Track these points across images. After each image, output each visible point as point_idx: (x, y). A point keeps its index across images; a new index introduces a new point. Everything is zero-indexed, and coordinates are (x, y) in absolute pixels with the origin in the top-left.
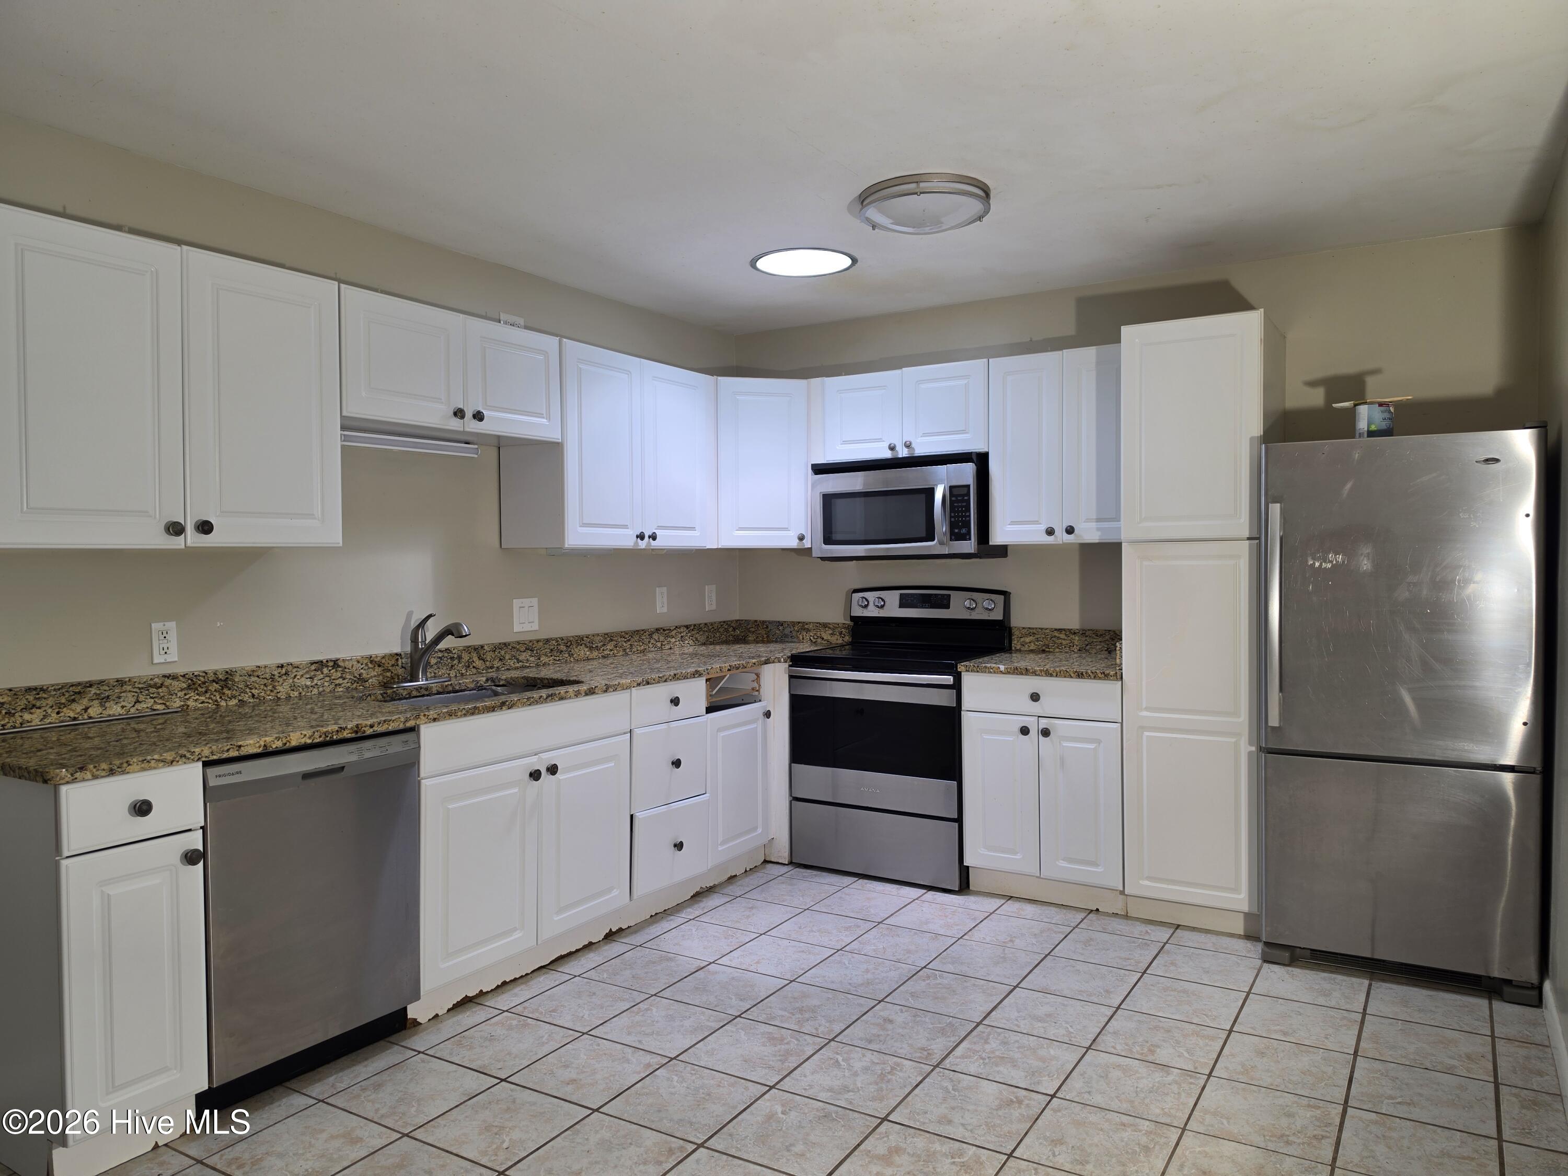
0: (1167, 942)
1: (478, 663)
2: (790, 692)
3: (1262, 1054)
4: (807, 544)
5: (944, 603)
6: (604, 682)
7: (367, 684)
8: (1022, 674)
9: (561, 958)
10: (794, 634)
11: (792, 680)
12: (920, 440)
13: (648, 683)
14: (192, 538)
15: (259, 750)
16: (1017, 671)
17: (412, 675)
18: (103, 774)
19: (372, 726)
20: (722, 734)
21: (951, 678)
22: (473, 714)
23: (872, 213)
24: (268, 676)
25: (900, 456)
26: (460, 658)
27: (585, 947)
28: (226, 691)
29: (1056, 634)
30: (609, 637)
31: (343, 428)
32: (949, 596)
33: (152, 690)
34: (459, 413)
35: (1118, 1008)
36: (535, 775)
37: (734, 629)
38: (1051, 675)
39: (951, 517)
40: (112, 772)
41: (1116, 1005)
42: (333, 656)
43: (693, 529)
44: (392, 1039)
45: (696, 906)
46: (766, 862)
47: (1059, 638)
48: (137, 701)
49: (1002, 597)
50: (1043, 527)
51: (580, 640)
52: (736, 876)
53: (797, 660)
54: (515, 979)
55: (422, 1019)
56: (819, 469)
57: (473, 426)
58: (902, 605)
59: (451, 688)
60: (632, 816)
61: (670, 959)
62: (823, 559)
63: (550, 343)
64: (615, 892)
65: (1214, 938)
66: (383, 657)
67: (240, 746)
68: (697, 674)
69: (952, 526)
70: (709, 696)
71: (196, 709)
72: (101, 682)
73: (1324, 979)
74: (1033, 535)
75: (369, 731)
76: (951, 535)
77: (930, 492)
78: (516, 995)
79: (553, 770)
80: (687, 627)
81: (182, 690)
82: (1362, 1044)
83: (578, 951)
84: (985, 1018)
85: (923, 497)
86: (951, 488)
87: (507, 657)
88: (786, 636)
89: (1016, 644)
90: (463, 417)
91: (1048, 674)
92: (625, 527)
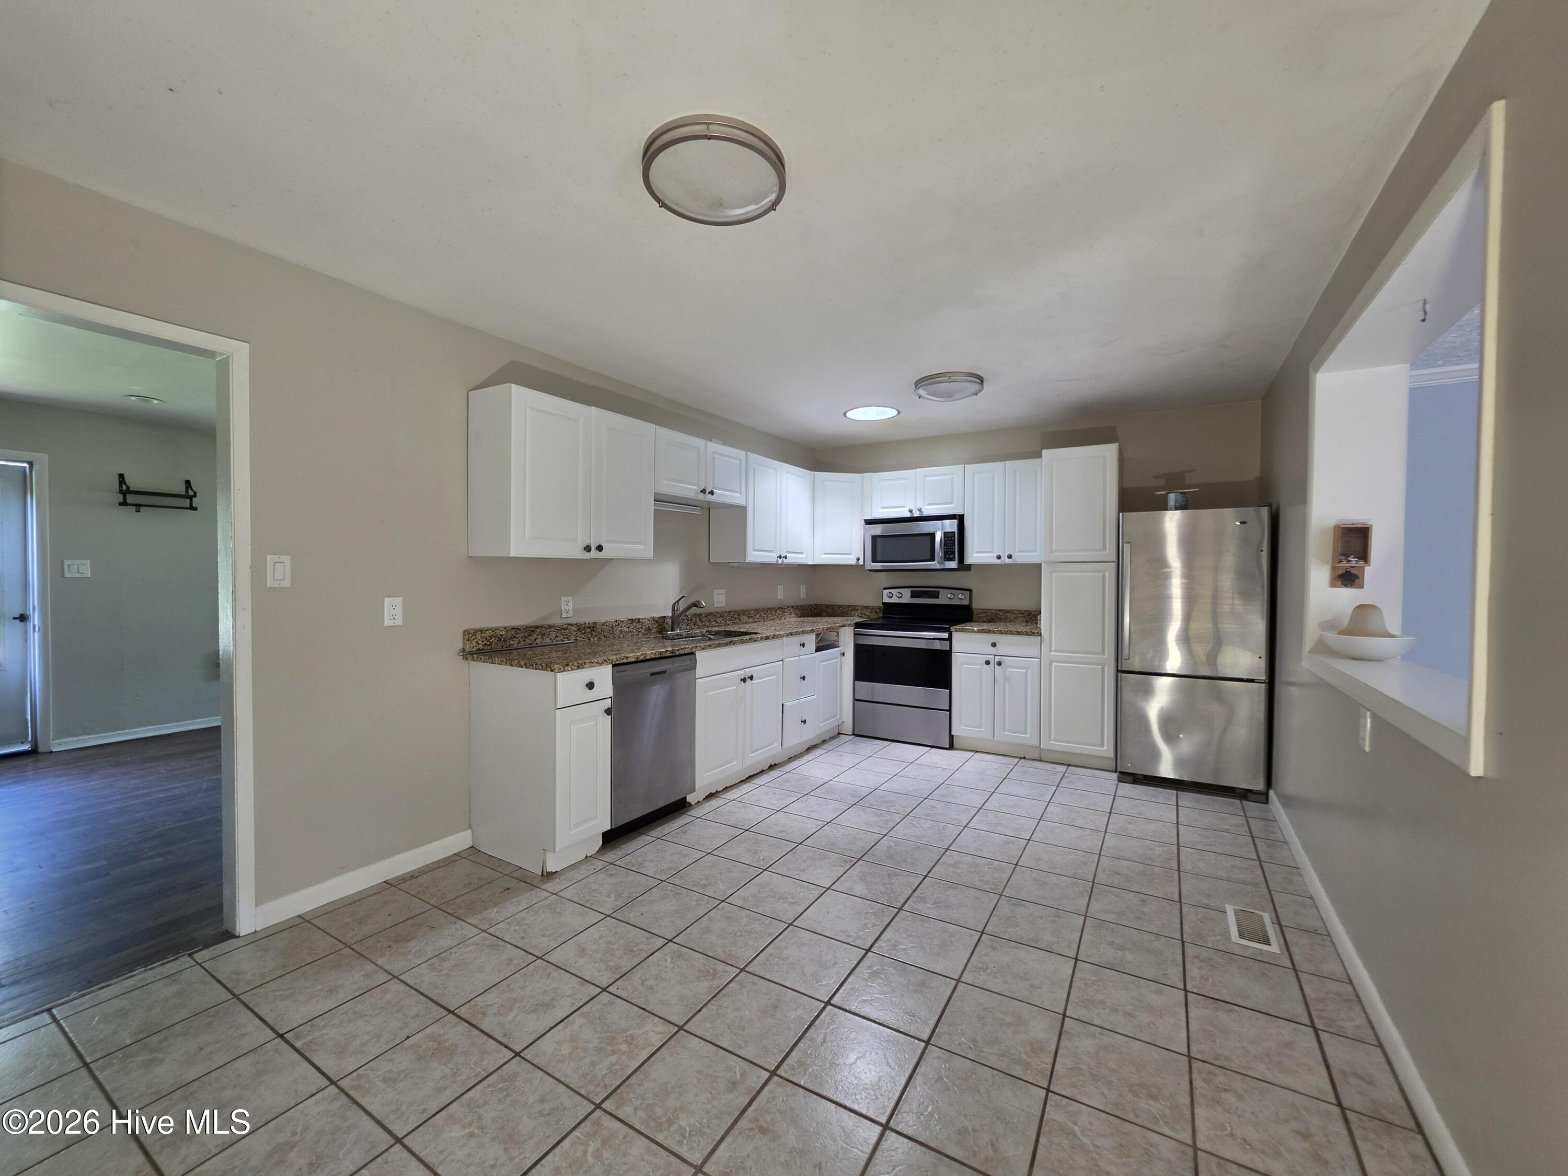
0: (1065, 772)
1: (699, 623)
2: (854, 642)
3: (1130, 823)
4: (861, 562)
5: (936, 595)
6: (772, 634)
7: (651, 632)
8: (986, 633)
9: (750, 777)
10: (849, 612)
11: (856, 636)
12: (926, 507)
13: (791, 635)
14: (594, 554)
15: (634, 660)
16: (983, 631)
17: (672, 628)
18: (576, 668)
19: (678, 650)
20: (823, 664)
21: (947, 634)
22: (719, 647)
23: (921, 391)
24: (611, 626)
25: (915, 516)
26: (691, 620)
27: (760, 772)
28: (593, 633)
29: (997, 612)
30: (757, 611)
31: (655, 500)
32: (938, 592)
33: (563, 631)
34: (703, 491)
35: (1049, 802)
36: (744, 680)
37: (815, 609)
38: (1003, 633)
39: (944, 549)
40: (578, 667)
41: (1048, 800)
42: (638, 617)
43: (802, 553)
44: (680, 811)
45: (810, 754)
46: (839, 734)
47: (999, 615)
48: (557, 637)
49: (968, 592)
50: (995, 555)
51: (744, 612)
52: (825, 740)
53: (858, 625)
54: (731, 786)
55: (693, 803)
56: (869, 522)
57: (709, 497)
58: (912, 596)
59: (691, 635)
60: (783, 705)
61: (807, 778)
62: (870, 571)
63: (741, 454)
64: (775, 744)
65: (1090, 771)
66: (659, 618)
67: (627, 657)
68: (812, 631)
69: (945, 553)
70: (817, 643)
71: (581, 641)
72: (542, 626)
73: (1152, 790)
74: (988, 558)
75: (677, 653)
76: (944, 559)
77: (932, 536)
78: (734, 793)
79: (751, 678)
80: (793, 607)
81: (575, 631)
82: (1180, 819)
83: (757, 774)
84: (983, 806)
85: (928, 538)
86: (945, 533)
87: (712, 620)
88: (844, 613)
89: (975, 617)
90: (705, 493)
91: (1001, 633)
92: (772, 551)
